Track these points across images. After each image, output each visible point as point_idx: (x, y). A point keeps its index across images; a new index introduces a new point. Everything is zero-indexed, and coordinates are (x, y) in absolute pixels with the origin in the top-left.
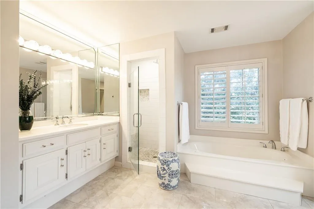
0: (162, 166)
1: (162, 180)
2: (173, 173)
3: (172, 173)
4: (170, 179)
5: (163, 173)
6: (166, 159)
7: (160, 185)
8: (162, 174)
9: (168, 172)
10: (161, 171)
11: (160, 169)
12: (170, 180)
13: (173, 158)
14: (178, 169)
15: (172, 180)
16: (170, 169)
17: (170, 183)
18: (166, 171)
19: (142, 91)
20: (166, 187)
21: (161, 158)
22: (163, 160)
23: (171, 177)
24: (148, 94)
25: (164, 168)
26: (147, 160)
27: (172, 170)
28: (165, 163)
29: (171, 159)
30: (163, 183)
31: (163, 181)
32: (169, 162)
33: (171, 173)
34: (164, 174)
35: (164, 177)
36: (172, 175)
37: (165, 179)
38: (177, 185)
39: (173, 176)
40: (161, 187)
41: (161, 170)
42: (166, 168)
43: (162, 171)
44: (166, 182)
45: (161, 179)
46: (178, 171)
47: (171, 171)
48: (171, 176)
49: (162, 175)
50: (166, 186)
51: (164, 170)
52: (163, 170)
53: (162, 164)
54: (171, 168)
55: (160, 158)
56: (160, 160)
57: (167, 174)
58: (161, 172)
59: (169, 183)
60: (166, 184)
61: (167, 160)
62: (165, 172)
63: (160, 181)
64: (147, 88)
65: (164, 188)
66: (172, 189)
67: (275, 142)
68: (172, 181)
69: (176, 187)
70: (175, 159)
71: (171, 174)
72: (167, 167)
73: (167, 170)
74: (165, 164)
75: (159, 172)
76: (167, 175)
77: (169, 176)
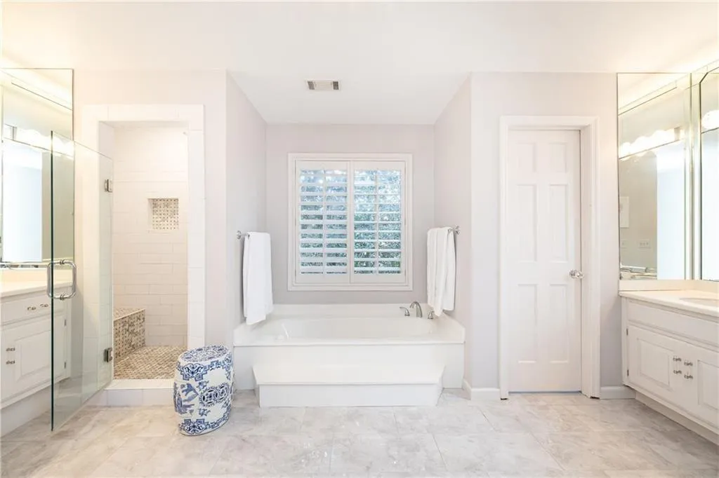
0: (185, 382)
1: (184, 415)
2: (212, 392)
3: (209, 393)
4: (205, 408)
5: (186, 398)
6: (194, 363)
7: (181, 428)
8: (185, 401)
9: (199, 393)
10: (181, 393)
11: (180, 390)
12: (204, 410)
13: (213, 360)
14: (227, 381)
15: (208, 409)
16: (205, 384)
17: (204, 417)
18: (195, 391)
19: (159, 203)
20: (192, 428)
21: (183, 363)
22: (188, 366)
23: (206, 403)
24: (175, 213)
25: (189, 385)
26: (163, 376)
27: (208, 386)
28: (193, 373)
29: (208, 363)
30: (188, 422)
31: (187, 416)
32: (202, 370)
33: (207, 394)
34: (189, 400)
35: (189, 406)
36: (211, 396)
37: (191, 411)
38: (224, 418)
39: (212, 401)
40: (183, 432)
41: (183, 392)
42: (194, 384)
43: (185, 393)
44: (195, 417)
45: (182, 413)
46: (226, 386)
47: (206, 390)
48: (207, 401)
49: (183, 404)
50: (194, 426)
51: (190, 388)
52: (186, 390)
53: (186, 378)
54: (208, 382)
55: (181, 365)
56: (181, 369)
57: (197, 398)
58: (183, 397)
59: (202, 418)
60: (195, 420)
61: (198, 366)
62: (192, 393)
63: (181, 419)
64: (175, 197)
65: (190, 432)
66: (211, 429)
67: (420, 304)
68: (209, 411)
69: (220, 424)
70: (217, 361)
71: (206, 397)
72: (198, 382)
73: (197, 390)
74: (191, 375)
75: (177, 398)
76: (196, 401)
77: (202, 403)
